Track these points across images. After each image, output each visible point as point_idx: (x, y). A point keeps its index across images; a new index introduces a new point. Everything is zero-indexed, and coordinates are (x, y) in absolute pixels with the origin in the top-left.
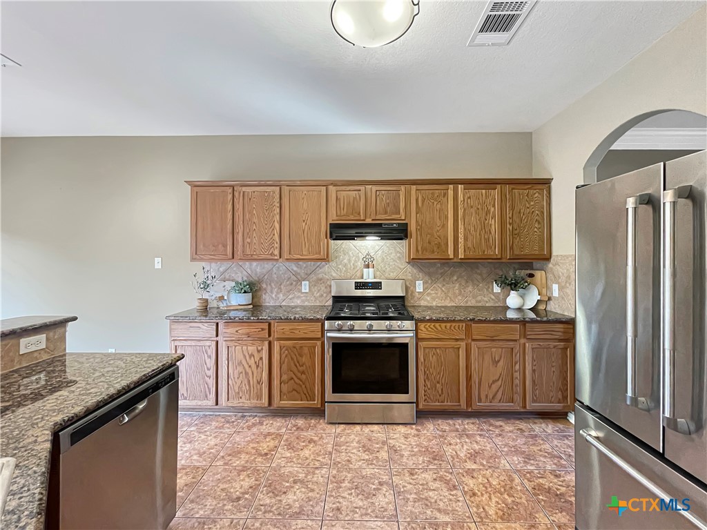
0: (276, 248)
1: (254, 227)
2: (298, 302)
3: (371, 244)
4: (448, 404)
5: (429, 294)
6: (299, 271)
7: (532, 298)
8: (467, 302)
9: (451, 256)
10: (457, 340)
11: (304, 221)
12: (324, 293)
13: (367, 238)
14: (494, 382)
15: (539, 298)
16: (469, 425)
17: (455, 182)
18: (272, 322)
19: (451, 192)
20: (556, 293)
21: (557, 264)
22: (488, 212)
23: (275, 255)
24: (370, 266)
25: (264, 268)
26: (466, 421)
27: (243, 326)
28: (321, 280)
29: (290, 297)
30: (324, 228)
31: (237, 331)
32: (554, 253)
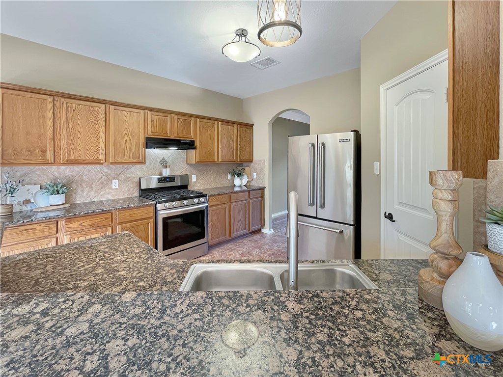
0: (102, 154)
1: (79, 135)
2: (109, 197)
3: (171, 152)
4: (222, 239)
5: (199, 183)
6: (109, 172)
7: (245, 180)
8: (216, 185)
9: (216, 160)
10: (225, 204)
11: (126, 134)
12: (132, 188)
13: (170, 148)
14: (239, 221)
15: (248, 180)
16: (230, 246)
17: (218, 120)
18: (113, 212)
19: (216, 125)
20: (255, 177)
21: (256, 164)
22: (231, 138)
23: (101, 160)
24: (167, 167)
25: (73, 171)
26: (228, 245)
27: (87, 219)
28: (129, 178)
29: (102, 193)
30: (142, 140)
31: (80, 224)
32: (254, 159)
